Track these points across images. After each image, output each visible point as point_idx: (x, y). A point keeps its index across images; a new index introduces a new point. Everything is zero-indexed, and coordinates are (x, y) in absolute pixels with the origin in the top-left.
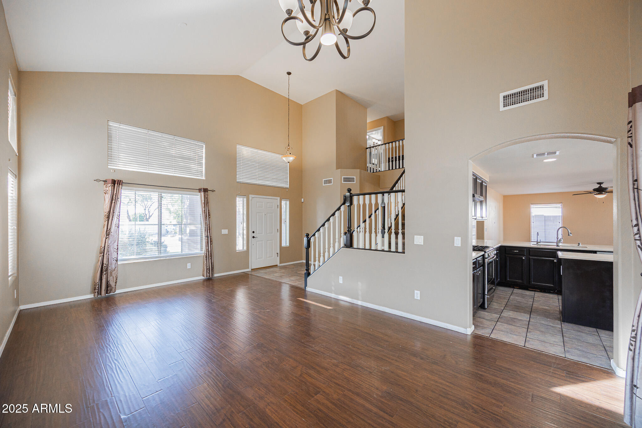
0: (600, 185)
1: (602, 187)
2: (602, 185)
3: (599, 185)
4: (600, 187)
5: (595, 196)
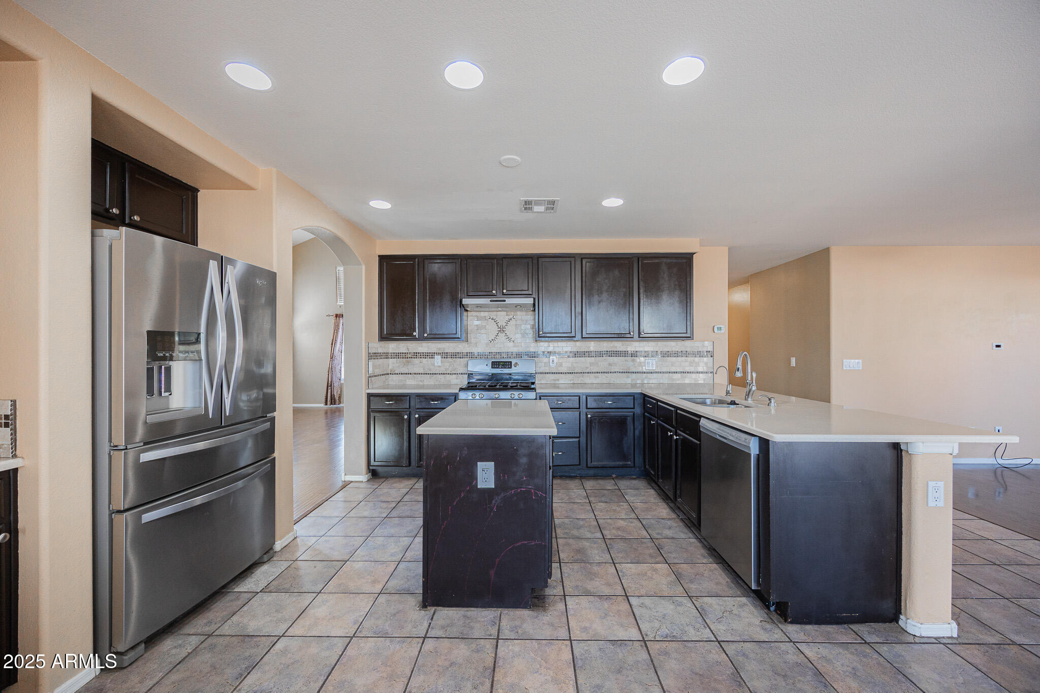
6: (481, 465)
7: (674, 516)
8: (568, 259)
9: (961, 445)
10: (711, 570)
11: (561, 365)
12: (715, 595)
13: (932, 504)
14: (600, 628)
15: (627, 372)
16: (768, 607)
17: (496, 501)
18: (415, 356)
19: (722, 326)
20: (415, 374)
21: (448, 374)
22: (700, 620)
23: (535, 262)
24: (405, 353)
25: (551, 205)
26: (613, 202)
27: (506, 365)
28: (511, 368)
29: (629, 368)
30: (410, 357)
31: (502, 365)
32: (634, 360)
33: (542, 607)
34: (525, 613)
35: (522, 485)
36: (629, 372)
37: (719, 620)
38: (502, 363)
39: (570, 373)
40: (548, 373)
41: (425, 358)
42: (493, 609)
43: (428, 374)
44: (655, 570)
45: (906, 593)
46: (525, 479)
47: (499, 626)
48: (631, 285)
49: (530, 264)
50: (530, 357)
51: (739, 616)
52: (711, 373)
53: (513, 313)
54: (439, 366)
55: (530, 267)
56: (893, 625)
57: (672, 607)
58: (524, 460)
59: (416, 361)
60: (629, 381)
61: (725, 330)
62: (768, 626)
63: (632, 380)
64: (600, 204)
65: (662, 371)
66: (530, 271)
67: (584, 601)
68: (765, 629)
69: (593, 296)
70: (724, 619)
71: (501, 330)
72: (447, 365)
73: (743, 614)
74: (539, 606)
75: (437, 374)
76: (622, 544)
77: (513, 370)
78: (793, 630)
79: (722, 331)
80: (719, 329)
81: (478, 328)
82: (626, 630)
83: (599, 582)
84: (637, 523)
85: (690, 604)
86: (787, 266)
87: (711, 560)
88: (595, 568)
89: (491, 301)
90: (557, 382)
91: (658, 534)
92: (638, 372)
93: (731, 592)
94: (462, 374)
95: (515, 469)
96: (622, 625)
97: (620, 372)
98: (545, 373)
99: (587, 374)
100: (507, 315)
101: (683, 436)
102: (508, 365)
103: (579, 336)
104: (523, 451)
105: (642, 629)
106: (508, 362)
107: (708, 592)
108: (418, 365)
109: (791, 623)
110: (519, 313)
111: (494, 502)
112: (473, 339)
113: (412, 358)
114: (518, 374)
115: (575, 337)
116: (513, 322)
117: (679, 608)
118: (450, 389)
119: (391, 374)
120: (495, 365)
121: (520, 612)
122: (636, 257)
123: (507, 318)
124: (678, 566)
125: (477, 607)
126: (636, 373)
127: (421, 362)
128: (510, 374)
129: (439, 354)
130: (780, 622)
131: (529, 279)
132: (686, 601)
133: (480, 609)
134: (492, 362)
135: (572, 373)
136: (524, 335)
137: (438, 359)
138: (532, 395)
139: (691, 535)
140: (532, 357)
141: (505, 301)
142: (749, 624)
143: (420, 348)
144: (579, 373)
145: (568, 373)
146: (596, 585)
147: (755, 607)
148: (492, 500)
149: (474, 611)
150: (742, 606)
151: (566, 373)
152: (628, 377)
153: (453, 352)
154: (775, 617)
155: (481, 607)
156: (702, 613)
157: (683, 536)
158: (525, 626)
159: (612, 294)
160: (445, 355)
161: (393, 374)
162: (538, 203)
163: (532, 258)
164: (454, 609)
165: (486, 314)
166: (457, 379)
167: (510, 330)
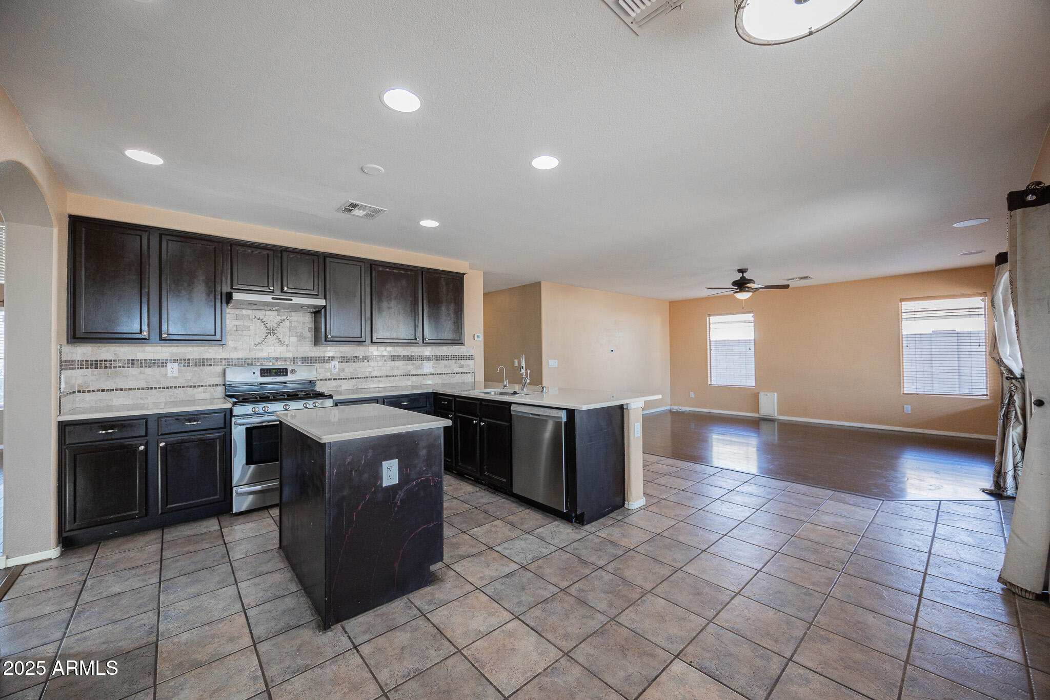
0: (743, 275)
1: (745, 277)
2: (745, 275)
3: (741, 275)
4: (743, 278)
5: (736, 295)
6: (385, 464)
7: (478, 489)
8: (358, 263)
9: (645, 402)
10: (528, 514)
11: (343, 370)
12: (540, 526)
13: (636, 436)
14: (490, 572)
15: (407, 375)
16: (571, 522)
17: (400, 495)
18: (130, 365)
19: (480, 335)
20: (130, 389)
21: (191, 387)
22: (543, 542)
23: (321, 260)
24: (111, 361)
25: (373, 213)
26: (429, 223)
27: (280, 372)
28: (287, 375)
29: (410, 371)
30: (120, 367)
31: (275, 373)
32: (414, 363)
33: (438, 580)
34: (428, 589)
35: (422, 475)
36: (409, 375)
37: (553, 538)
38: (274, 371)
39: (353, 378)
40: (329, 379)
41: (150, 367)
42: (398, 599)
43: (155, 388)
44: (495, 526)
45: (627, 489)
46: (424, 469)
47: (416, 607)
48: (416, 295)
49: (316, 261)
50: (308, 363)
51: (560, 532)
52: (473, 373)
53: (286, 314)
54: (175, 378)
55: (316, 265)
56: (623, 508)
57: (523, 542)
58: (423, 452)
59: (134, 371)
60: (409, 383)
61: (482, 338)
62: (577, 531)
63: (412, 382)
64: (418, 223)
65: (437, 373)
66: (316, 269)
67: (465, 562)
68: (577, 533)
69: (383, 301)
70: (554, 536)
71: (271, 332)
72: (189, 375)
73: (562, 530)
74: (435, 581)
75: (171, 387)
76: (458, 518)
77: (290, 377)
78: (587, 527)
79: (480, 339)
80: (478, 337)
81: (238, 328)
82: (508, 566)
83: (465, 547)
84: (455, 501)
85: (531, 537)
86: (511, 291)
87: (523, 508)
88: (454, 540)
89: (273, 298)
90: (339, 389)
91: (478, 503)
92: (417, 375)
93: (547, 522)
94: (213, 385)
95: (416, 462)
96: (503, 565)
97: (401, 376)
98: (326, 380)
99: (370, 379)
100: (278, 315)
101: (488, 421)
102: (283, 372)
103: (368, 340)
104: (423, 444)
105: (517, 562)
106: (283, 369)
107: (536, 526)
108: (134, 377)
109: (586, 524)
110: (294, 314)
111: (398, 496)
112: (230, 342)
113: (123, 367)
114: (292, 382)
115: (365, 342)
116: (287, 323)
117: (527, 541)
118: (194, 406)
119: (79, 392)
120: (265, 372)
121: (423, 591)
122: (420, 270)
123: (279, 319)
124: (506, 519)
125: (382, 604)
126: (415, 375)
127: (141, 373)
128: (285, 383)
129: (175, 361)
130: (580, 526)
131: (315, 278)
132: (527, 536)
133: (387, 604)
134: (261, 370)
135: (356, 378)
136: (301, 337)
137: (173, 369)
138: (329, 403)
139: (499, 498)
140: (311, 363)
141: (291, 300)
142: (568, 534)
143: (138, 354)
144: (363, 378)
145: (351, 378)
146: (463, 550)
147: (564, 524)
148: (396, 495)
149: (382, 608)
150: (558, 526)
151: (349, 379)
152: (409, 380)
153: (198, 358)
154: (577, 525)
155: (387, 602)
156: (542, 539)
157: (495, 500)
158: (437, 596)
159: (400, 302)
160: (187, 362)
161: (84, 392)
162: (362, 208)
163: (318, 256)
164: (361, 615)
165: (250, 312)
166: (204, 392)
167: (283, 331)
